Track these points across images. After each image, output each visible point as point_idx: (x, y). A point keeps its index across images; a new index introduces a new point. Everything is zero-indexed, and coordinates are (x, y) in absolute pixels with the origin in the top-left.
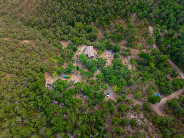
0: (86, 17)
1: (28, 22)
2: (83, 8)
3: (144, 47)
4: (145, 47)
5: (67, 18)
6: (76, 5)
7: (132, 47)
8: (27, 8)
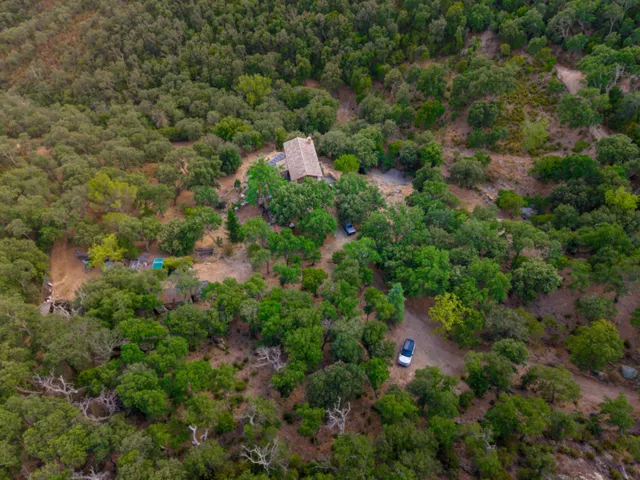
0: (286, 63)
1: (48, 93)
2: (273, 32)
3: (554, 143)
4: (559, 144)
5: (205, 69)
6: (246, 25)
7: (495, 150)
8: (54, 50)
